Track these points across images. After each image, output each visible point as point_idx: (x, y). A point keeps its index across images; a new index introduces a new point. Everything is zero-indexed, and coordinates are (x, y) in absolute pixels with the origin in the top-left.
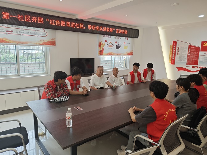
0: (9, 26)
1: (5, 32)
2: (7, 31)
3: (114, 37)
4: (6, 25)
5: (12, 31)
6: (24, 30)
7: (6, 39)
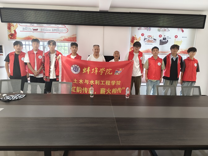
0: (35, 25)
1: (32, 31)
2: (34, 30)
3: (157, 29)
4: (33, 24)
5: (37, 30)
6: (47, 28)
7: (33, 37)
